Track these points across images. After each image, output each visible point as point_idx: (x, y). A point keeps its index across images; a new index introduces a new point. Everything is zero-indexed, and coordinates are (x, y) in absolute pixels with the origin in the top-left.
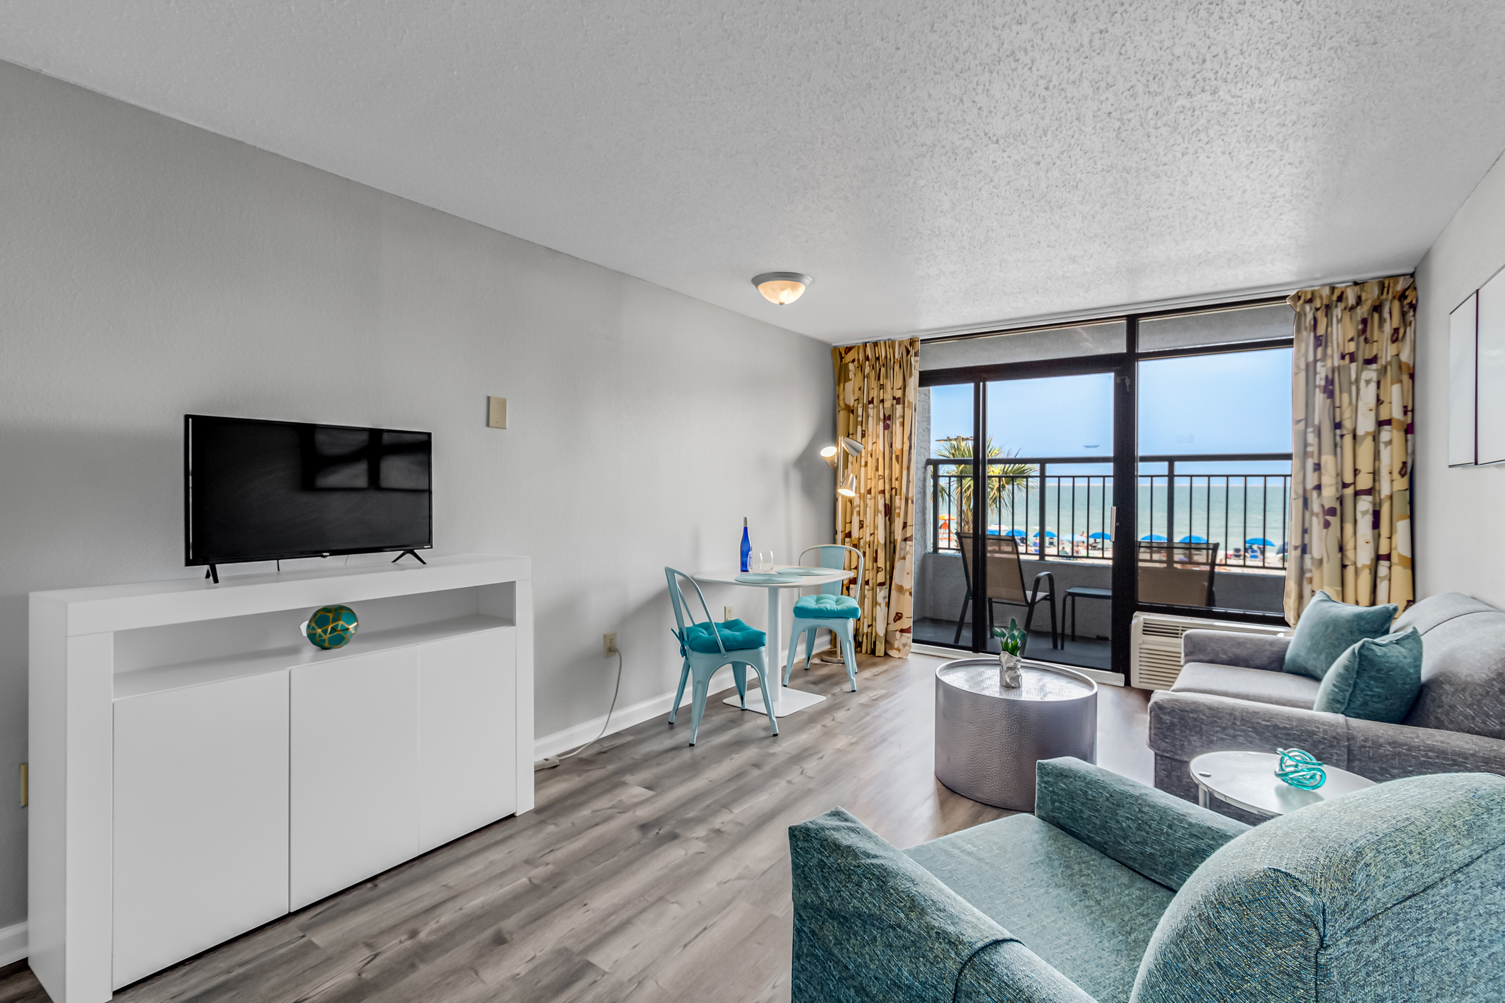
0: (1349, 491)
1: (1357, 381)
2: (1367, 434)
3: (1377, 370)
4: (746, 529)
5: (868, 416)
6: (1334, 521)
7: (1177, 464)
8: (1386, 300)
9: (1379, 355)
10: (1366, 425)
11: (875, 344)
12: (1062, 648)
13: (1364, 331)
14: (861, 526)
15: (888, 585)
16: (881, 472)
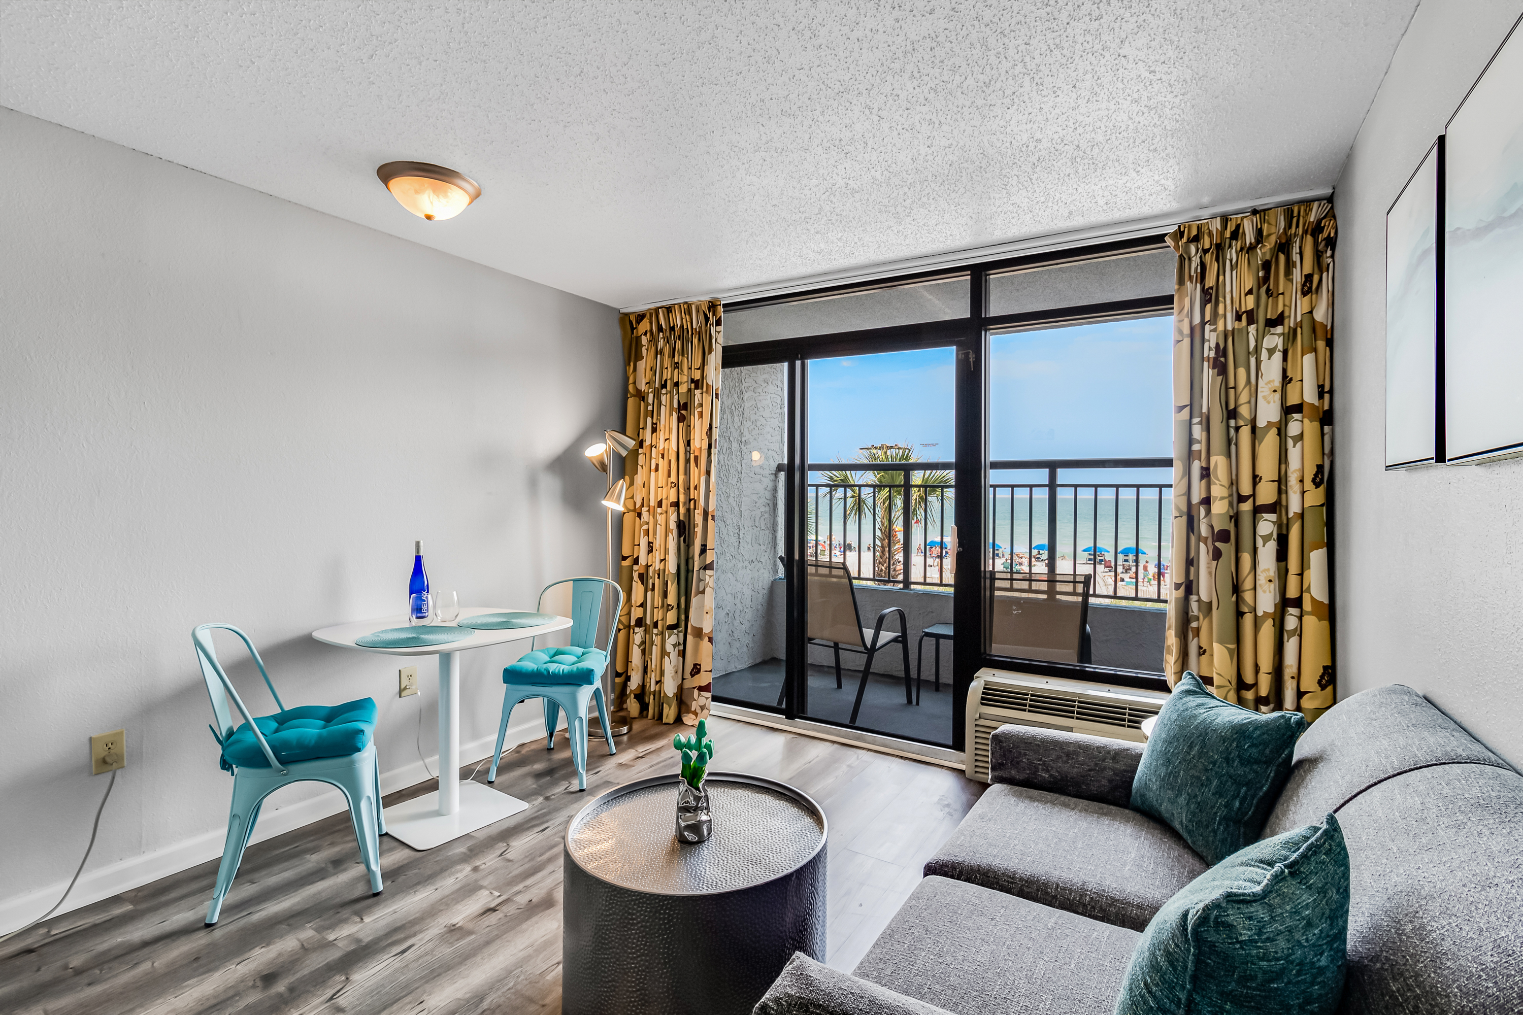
0: (1246, 507)
1: (1257, 350)
2: (1269, 424)
3: (1283, 334)
4: (418, 559)
5: (660, 404)
6: (1227, 549)
7: (1060, 471)
8: (1295, 235)
9: (1286, 314)
10: (1268, 412)
11: (669, 309)
12: (918, 704)
13: (1266, 279)
14: (650, 550)
15: (682, 628)
16: (673, 478)
